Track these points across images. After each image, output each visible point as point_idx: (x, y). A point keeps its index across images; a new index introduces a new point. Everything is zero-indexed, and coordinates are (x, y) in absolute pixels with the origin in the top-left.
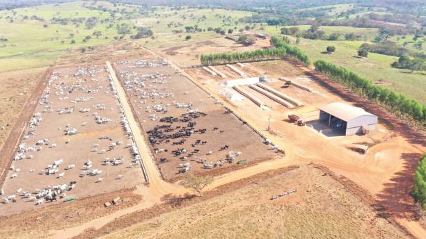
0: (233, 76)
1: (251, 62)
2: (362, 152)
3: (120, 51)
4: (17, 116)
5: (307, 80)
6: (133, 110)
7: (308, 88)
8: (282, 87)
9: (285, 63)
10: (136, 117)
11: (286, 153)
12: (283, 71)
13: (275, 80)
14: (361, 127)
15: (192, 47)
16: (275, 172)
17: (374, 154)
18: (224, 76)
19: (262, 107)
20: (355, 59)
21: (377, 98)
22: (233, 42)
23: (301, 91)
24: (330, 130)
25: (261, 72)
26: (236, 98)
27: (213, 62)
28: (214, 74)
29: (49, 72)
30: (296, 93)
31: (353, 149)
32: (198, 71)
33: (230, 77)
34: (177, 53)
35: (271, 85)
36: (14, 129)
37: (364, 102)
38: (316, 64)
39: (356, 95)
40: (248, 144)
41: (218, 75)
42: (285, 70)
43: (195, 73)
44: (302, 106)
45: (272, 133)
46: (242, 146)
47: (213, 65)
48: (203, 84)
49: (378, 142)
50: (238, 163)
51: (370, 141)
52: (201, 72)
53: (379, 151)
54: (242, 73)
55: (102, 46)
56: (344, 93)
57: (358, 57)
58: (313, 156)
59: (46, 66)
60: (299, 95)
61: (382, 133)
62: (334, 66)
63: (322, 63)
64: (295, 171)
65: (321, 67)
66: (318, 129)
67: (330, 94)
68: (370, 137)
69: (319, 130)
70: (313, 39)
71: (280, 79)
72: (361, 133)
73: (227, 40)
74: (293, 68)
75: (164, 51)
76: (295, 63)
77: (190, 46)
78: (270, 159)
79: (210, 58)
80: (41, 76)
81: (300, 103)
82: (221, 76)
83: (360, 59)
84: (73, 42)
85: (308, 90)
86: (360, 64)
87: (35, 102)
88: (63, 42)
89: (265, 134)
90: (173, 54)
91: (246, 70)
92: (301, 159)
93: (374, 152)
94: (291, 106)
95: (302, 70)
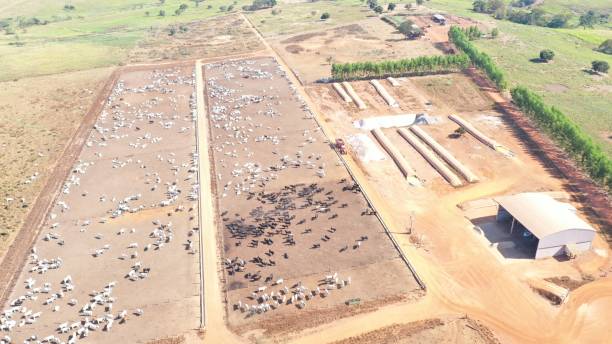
0: (377, 106)
1: (411, 75)
2: (557, 300)
3: (223, 37)
4: (51, 168)
5: (494, 120)
6: (213, 169)
7: (492, 142)
8: (451, 136)
9: (465, 82)
10: (214, 185)
11: (428, 289)
12: (459, 100)
13: (441, 119)
14: (565, 246)
15: (327, 37)
16: (402, 331)
17: (578, 305)
18: (363, 105)
19: (410, 179)
20: (587, 75)
21: (605, 180)
22: (392, 29)
23: (479, 147)
24: (510, 244)
25: (423, 99)
26: (373, 155)
27: (351, 75)
28: (348, 99)
29: (114, 78)
30: (470, 151)
31: (542, 292)
32: (325, 89)
33: (372, 107)
34: (302, 50)
35: (434, 130)
36: (41, 196)
37: (582, 181)
38: (514, 92)
39: (571, 163)
40: (371, 260)
41: (355, 102)
42: (461, 97)
43: (320, 94)
44: (475, 182)
45: (414, 240)
46: (361, 264)
47: (348, 80)
48: (327, 120)
49: (588, 279)
50: (347, 304)
51: (575, 277)
52: (330, 94)
53: (587, 299)
54: (392, 100)
55: (200, 23)
56: (551, 156)
57: (591, 73)
58: (472, 301)
59: (114, 63)
60: (474, 156)
61: (601, 257)
62: (541, 105)
63: (524, 92)
64: (435, 332)
65: (522, 100)
66: (491, 238)
67: (528, 157)
68: (577, 268)
69: (493, 241)
70: (524, 23)
71: (450, 118)
72: (563, 256)
73: (383, 22)
74: (476, 93)
75: (283, 42)
76: (480, 83)
77: (324, 34)
78: (400, 299)
79: (346, 70)
80: (102, 86)
81: (472, 177)
82: (358, 105)
83: (594, 77)
84: (162, 14)
85: (492, 147)
86: (592, 89)
87: (82, 141)
88: (147, 13)
89: (402, 241)
90: (296, 52)
91: (399, 94)
92: (451, 305)
93: (578, 303)
94: (456, 180)
95: (490, 98)
